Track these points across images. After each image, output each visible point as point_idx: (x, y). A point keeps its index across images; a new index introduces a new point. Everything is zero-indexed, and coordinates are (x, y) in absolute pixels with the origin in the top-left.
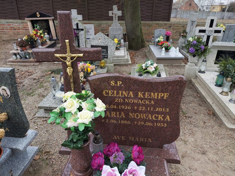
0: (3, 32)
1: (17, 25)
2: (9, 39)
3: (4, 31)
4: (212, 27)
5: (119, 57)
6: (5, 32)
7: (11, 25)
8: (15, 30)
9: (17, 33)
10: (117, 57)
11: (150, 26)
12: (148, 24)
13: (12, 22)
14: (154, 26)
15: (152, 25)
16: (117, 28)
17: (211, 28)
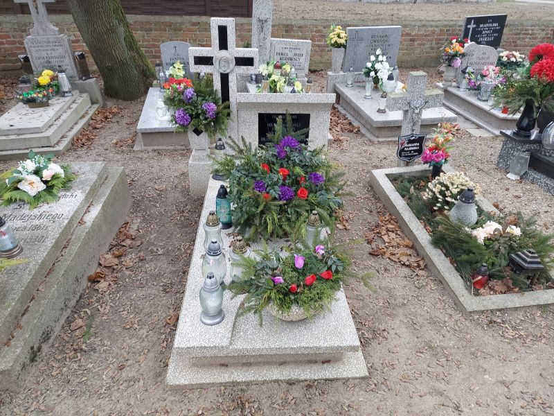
4: (226, 48)
5: (25, 132)
10: (16, 132)
11: (175, 30)
12: (170, 25)
14: (189, 30)
15: (183, 27)
16: (48, 38)
17: (224, 53)
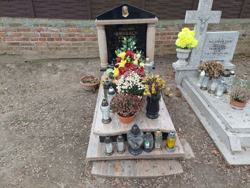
0: (27, 44)
1: (55, 29)
2: (39, 58)
3: (28, 42)
6: (31, 45)
7: (43, 30)
8: (52, 40)
9: (55, 47)
13: (45, 25)
